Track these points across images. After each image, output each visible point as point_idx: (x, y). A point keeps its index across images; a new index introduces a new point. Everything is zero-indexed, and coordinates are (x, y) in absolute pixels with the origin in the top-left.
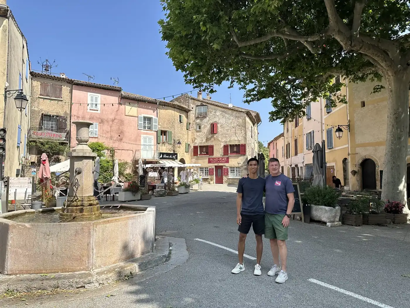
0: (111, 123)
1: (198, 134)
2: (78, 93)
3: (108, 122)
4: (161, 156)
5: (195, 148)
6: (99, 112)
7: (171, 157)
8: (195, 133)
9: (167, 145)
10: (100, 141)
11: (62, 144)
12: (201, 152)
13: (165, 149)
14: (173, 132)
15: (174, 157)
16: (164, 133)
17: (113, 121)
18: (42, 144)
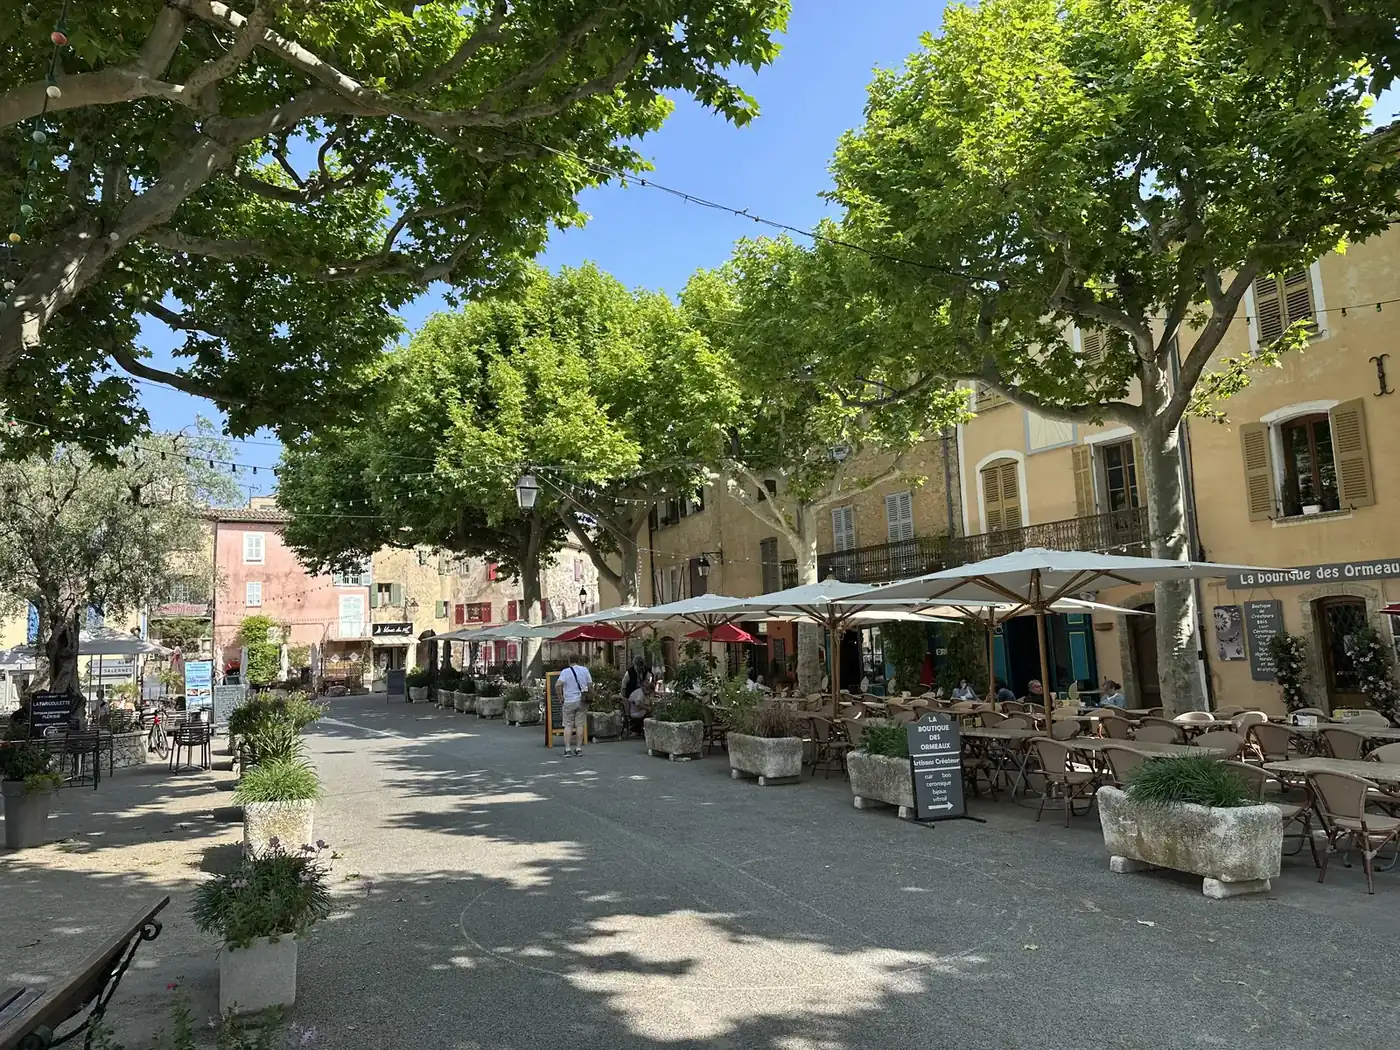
0: (284, 580)
1: (465, 581)
2: (225, 535)
3: (278, 578)
4: (379, 631)
5: (459, 608)
6: (263, 563)
7: (399, 630)
8: (460, 580)
9: (390, 609)
10: (264, 614)
11: (203, 622)
12: (470, 616)
13: (387, 617)
14: (403, 584)
15: (406, 630)
16: (385, 587)
17: (287, 575)
18: (170, 625)
